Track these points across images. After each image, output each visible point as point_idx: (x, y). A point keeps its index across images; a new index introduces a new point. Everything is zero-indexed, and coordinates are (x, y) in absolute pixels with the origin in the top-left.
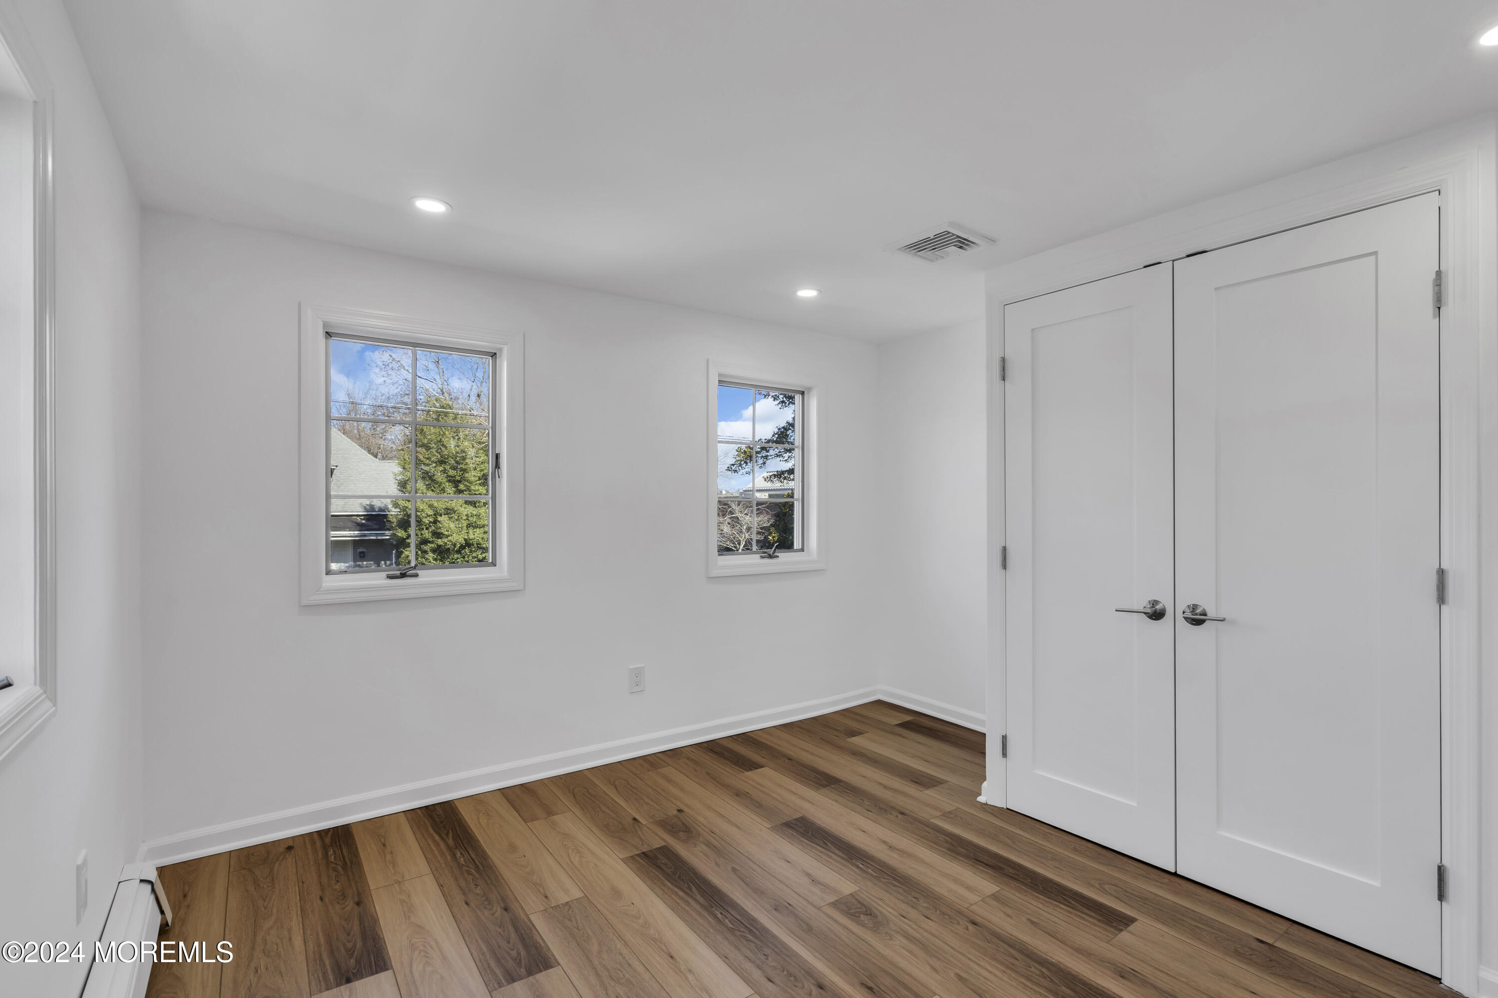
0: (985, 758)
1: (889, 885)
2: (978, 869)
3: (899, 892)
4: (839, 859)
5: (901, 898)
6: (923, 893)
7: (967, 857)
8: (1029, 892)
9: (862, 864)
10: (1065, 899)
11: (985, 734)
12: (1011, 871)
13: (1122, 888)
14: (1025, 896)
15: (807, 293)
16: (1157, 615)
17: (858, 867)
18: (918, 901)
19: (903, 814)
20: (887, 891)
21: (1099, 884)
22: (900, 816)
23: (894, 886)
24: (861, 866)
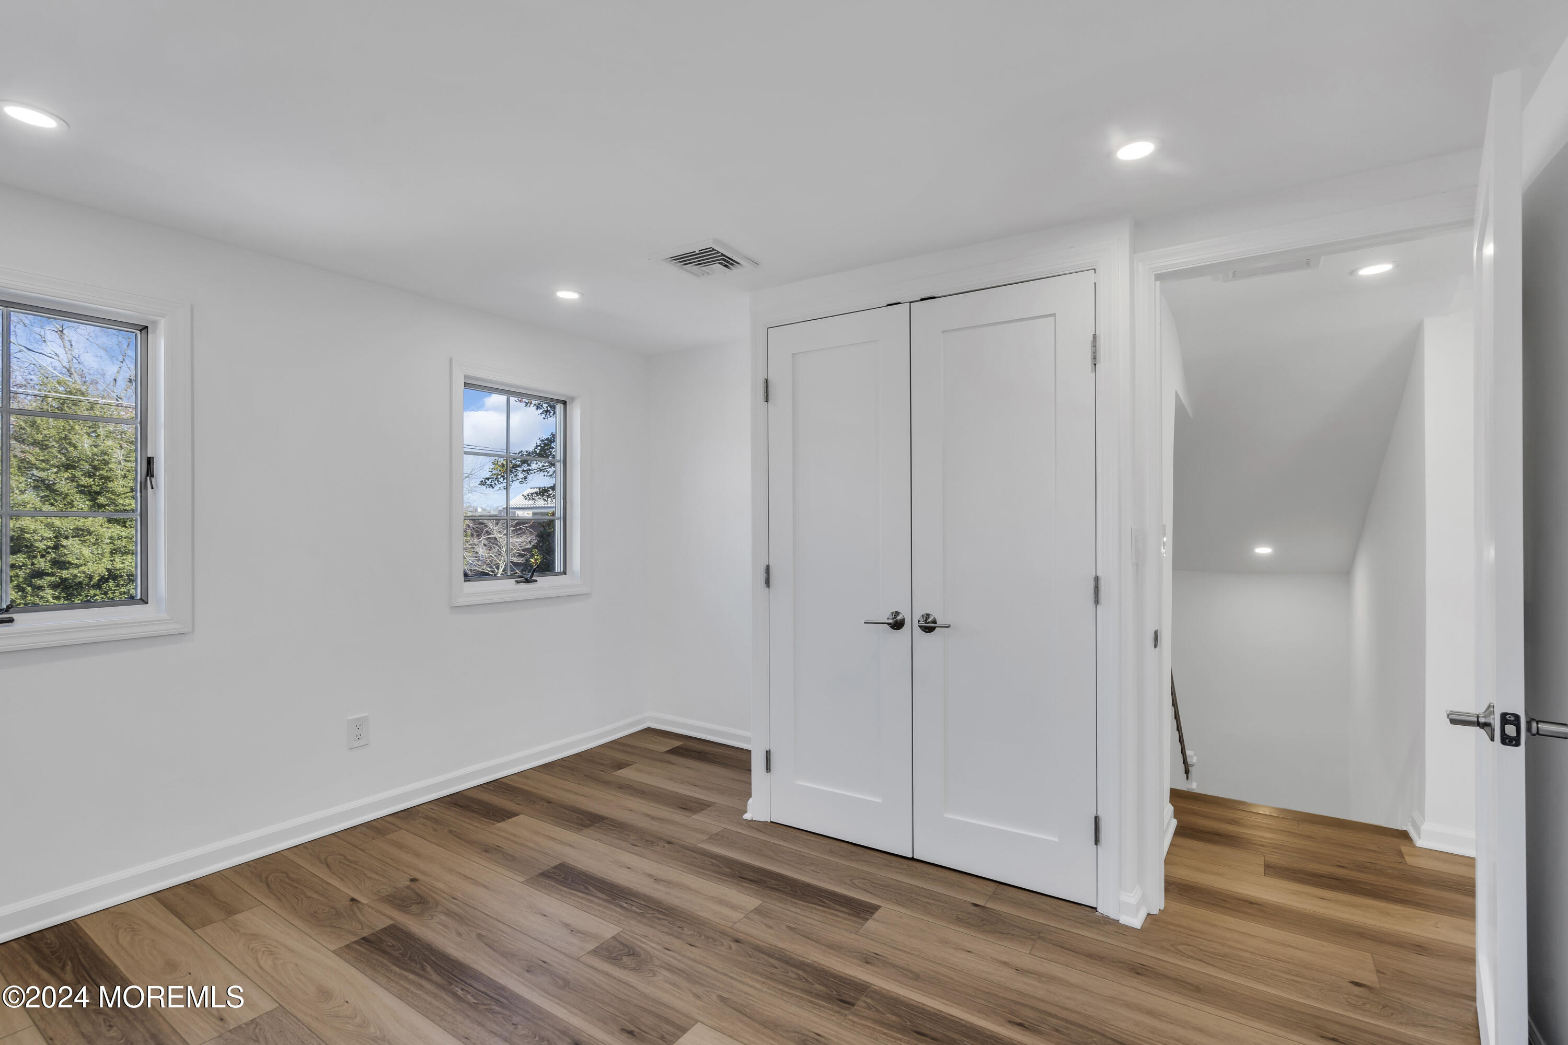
0: (751, 775)
1: (654, 919)
2: (742, 886)
3: (663, 925)
4: (601, 902)
5: (666, 930)
6: (688, 921)
7: (732, 876)
8: (790, 900)
9: (626, 903)
10: (820, 900)
11: (750, 751)
12: (773, 882)
13: (869, 880)
14: (786, 904)
15: (568, 295)
16: (897, 625)
17: (621, 907)
18: (683, 930)
19: (669, 843)
20: (651, 926)
21: (851, 880)
22: (667, 846)
23: (659, 919)
24: (625, 905)
